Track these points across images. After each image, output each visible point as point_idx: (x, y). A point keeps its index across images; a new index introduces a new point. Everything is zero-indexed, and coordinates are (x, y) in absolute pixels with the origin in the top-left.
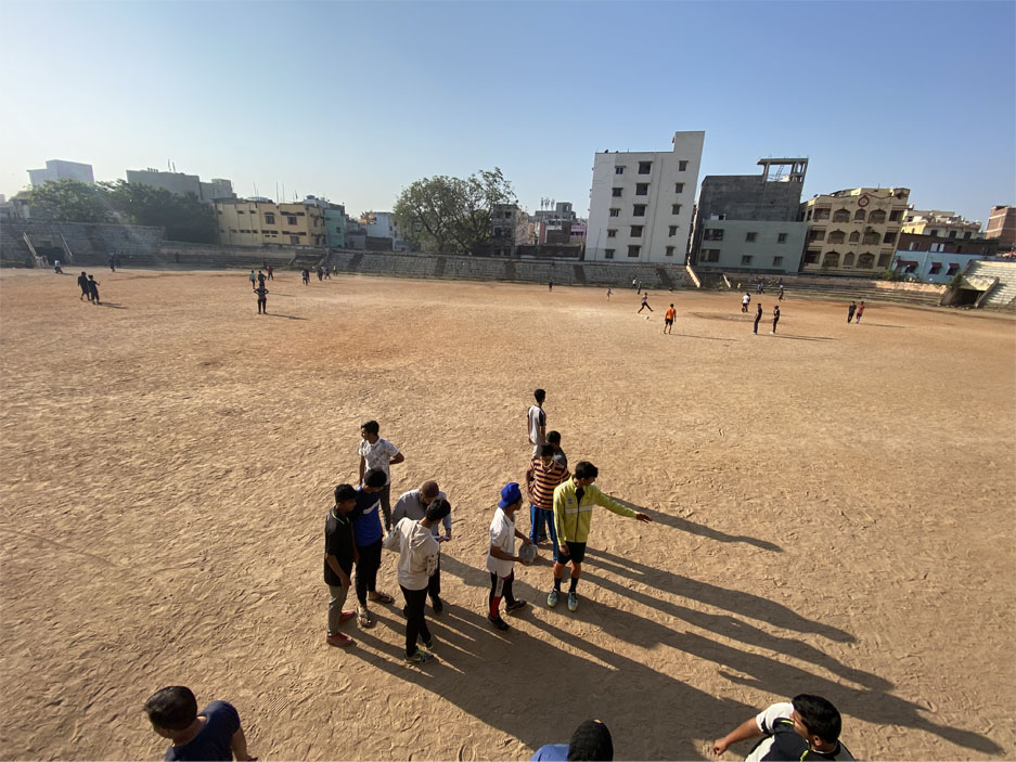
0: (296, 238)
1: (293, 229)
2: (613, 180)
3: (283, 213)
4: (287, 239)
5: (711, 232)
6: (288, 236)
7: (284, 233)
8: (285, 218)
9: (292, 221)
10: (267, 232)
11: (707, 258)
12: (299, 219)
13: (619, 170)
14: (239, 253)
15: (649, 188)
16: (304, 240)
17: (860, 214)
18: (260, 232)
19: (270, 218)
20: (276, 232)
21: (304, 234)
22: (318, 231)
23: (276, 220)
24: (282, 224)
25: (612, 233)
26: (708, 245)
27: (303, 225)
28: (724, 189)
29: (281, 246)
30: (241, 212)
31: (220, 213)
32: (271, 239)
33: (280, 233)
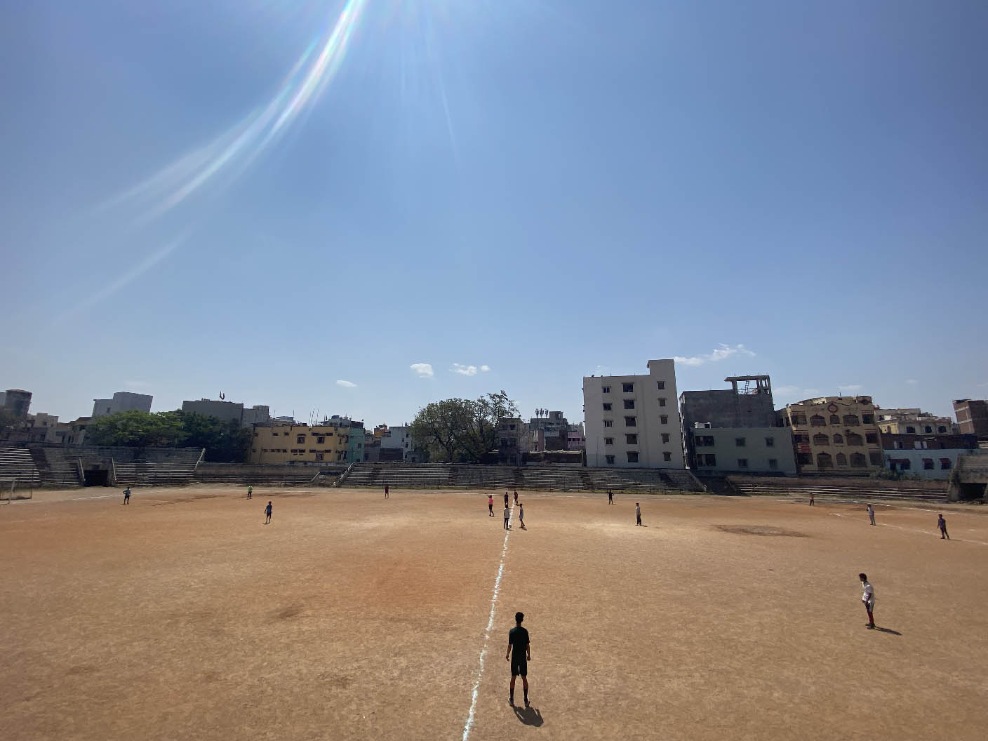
0: (320, 456)
1: (320, 447)
2: (602, 398)
3: (314, 434)
4: (313, 456)
5: (702, 439)
7: (311, 451)
8: (315, 438)
9: (321, 441)
10: (296, 451)
11: (704, 462)
12: (327, 438)
13: (606, 390)
14: (267, 471)
15: (635, 403)
16: (327, 457)
17: (834, 419)
18: (289, 451)
19: (301, 439)
20: (303, 451)
21: (328, 451)
22: (341, 448)
23: (306, 440)
24: (311, 443)
25: (609, 441)
26: (702, 450)
27: (330, 443)
28: (702, 401)
29: (305, 463)
30: (276, 434)
31: (257, 435)
32: (298, 457)
33: (307, 451)
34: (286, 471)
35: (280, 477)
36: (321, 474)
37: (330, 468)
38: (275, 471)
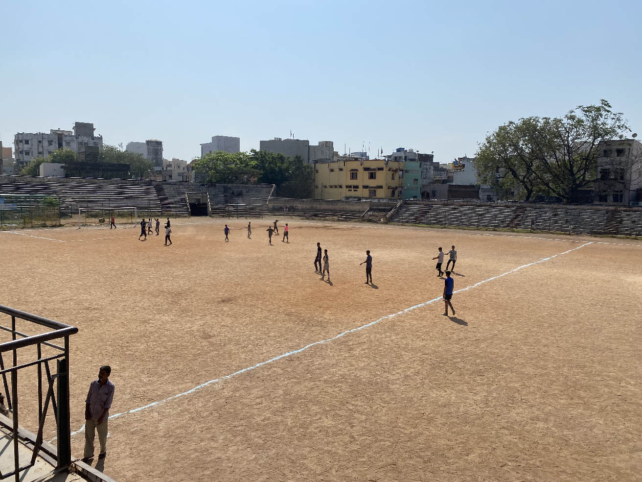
0: (373, 191)
1: (372, 183)
3: (366, 169)
4: (366, 193)
6: (367, 190)
7: (365, 187)
8: (367, 174)
9: (372, 176)
10: (350, 187)
12: (379, 174)
14: (324, 206)
16: (380, 193)
19: (354, 175)
20: (357, 187)
21: (381, 187)
22: (394, 184)
23: (358, 175)
24: (363, 178)
27: (382, 178)
29: (359, 199)
30: (332, 170)
31: (317, 172)
32: (353, 193)
33: (361, 187)
34: (339, 206)
35: (334, 213)
36: (370, 210)
37: (381, 205)
38: (330, 207)
